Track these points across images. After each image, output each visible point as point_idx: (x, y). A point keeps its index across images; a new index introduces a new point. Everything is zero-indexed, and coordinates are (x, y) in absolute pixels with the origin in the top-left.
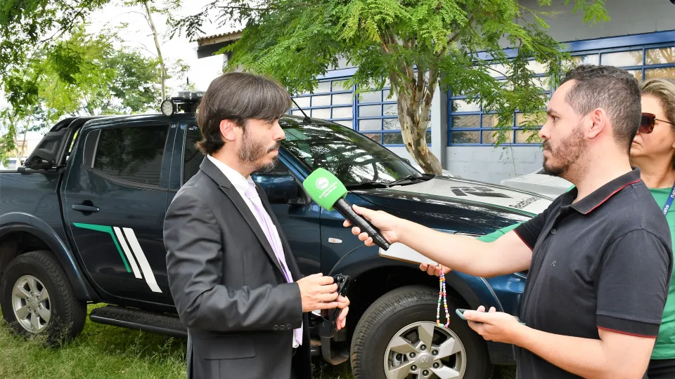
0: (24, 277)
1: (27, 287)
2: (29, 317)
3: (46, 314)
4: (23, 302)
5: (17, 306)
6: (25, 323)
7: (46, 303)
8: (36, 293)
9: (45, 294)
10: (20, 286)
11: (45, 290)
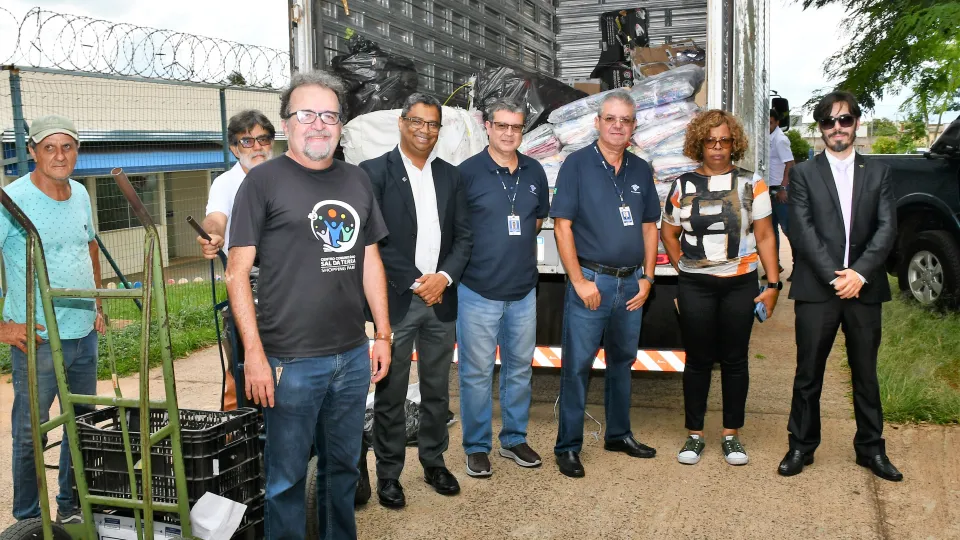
0: (921, 253)
1: (923, 263)
2: (922, 290)
3: (938, 287)
4: (918, 276)
5: (913, 278)
6: (918, 294)
7: (939, 276)
8: (931, 267)
9: (939, 268)
10: (917, 260)
11: (939, 265)
